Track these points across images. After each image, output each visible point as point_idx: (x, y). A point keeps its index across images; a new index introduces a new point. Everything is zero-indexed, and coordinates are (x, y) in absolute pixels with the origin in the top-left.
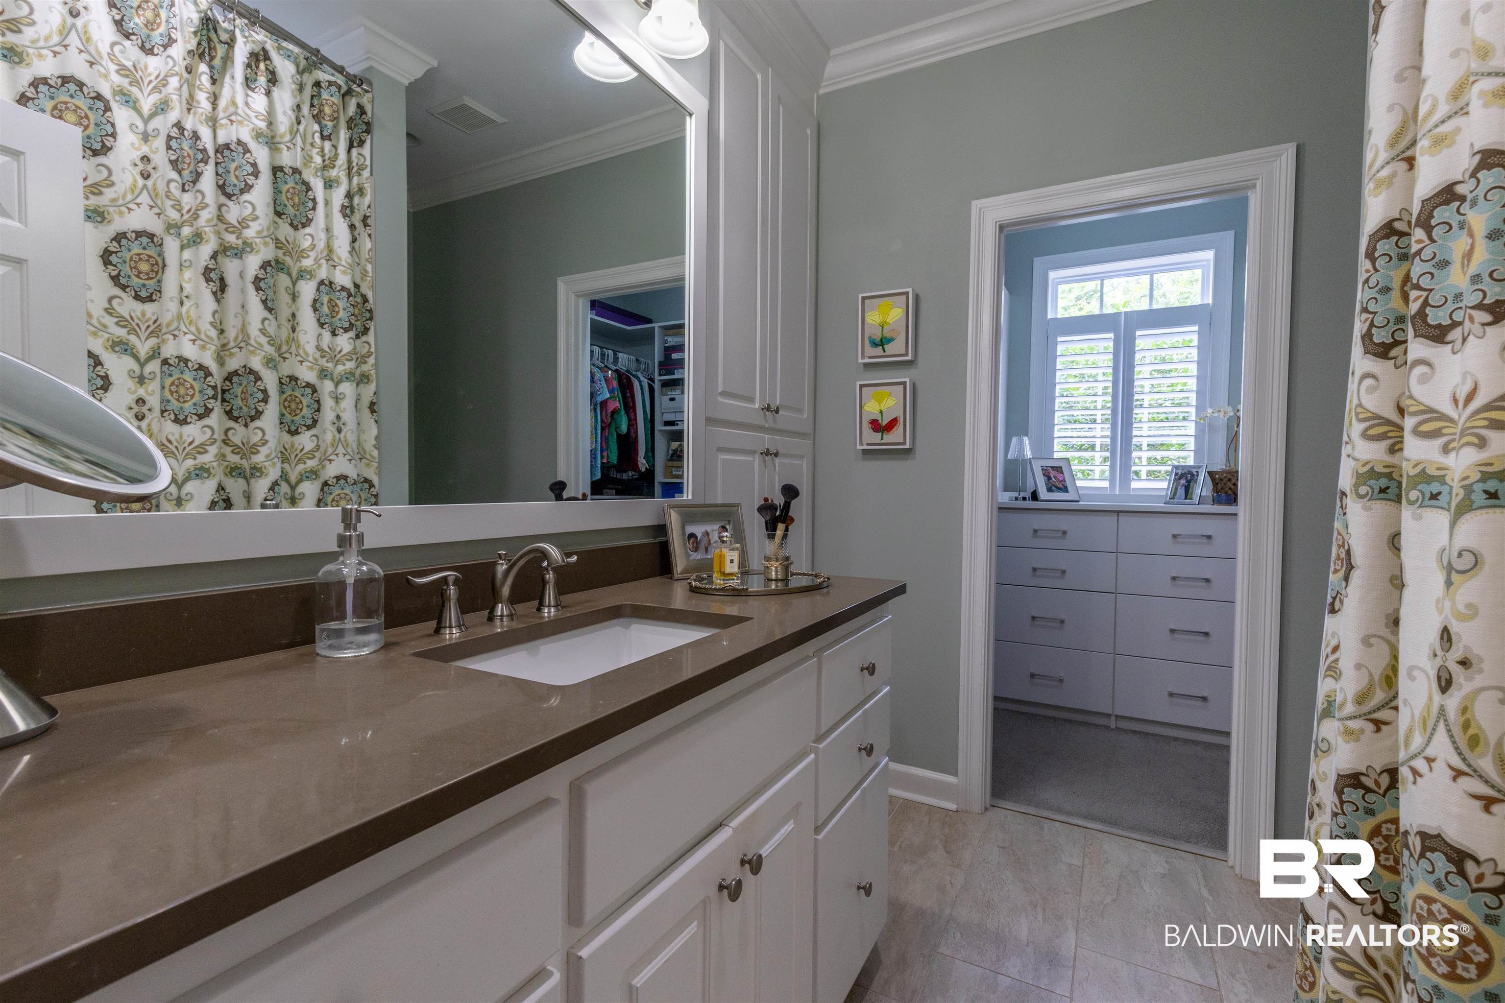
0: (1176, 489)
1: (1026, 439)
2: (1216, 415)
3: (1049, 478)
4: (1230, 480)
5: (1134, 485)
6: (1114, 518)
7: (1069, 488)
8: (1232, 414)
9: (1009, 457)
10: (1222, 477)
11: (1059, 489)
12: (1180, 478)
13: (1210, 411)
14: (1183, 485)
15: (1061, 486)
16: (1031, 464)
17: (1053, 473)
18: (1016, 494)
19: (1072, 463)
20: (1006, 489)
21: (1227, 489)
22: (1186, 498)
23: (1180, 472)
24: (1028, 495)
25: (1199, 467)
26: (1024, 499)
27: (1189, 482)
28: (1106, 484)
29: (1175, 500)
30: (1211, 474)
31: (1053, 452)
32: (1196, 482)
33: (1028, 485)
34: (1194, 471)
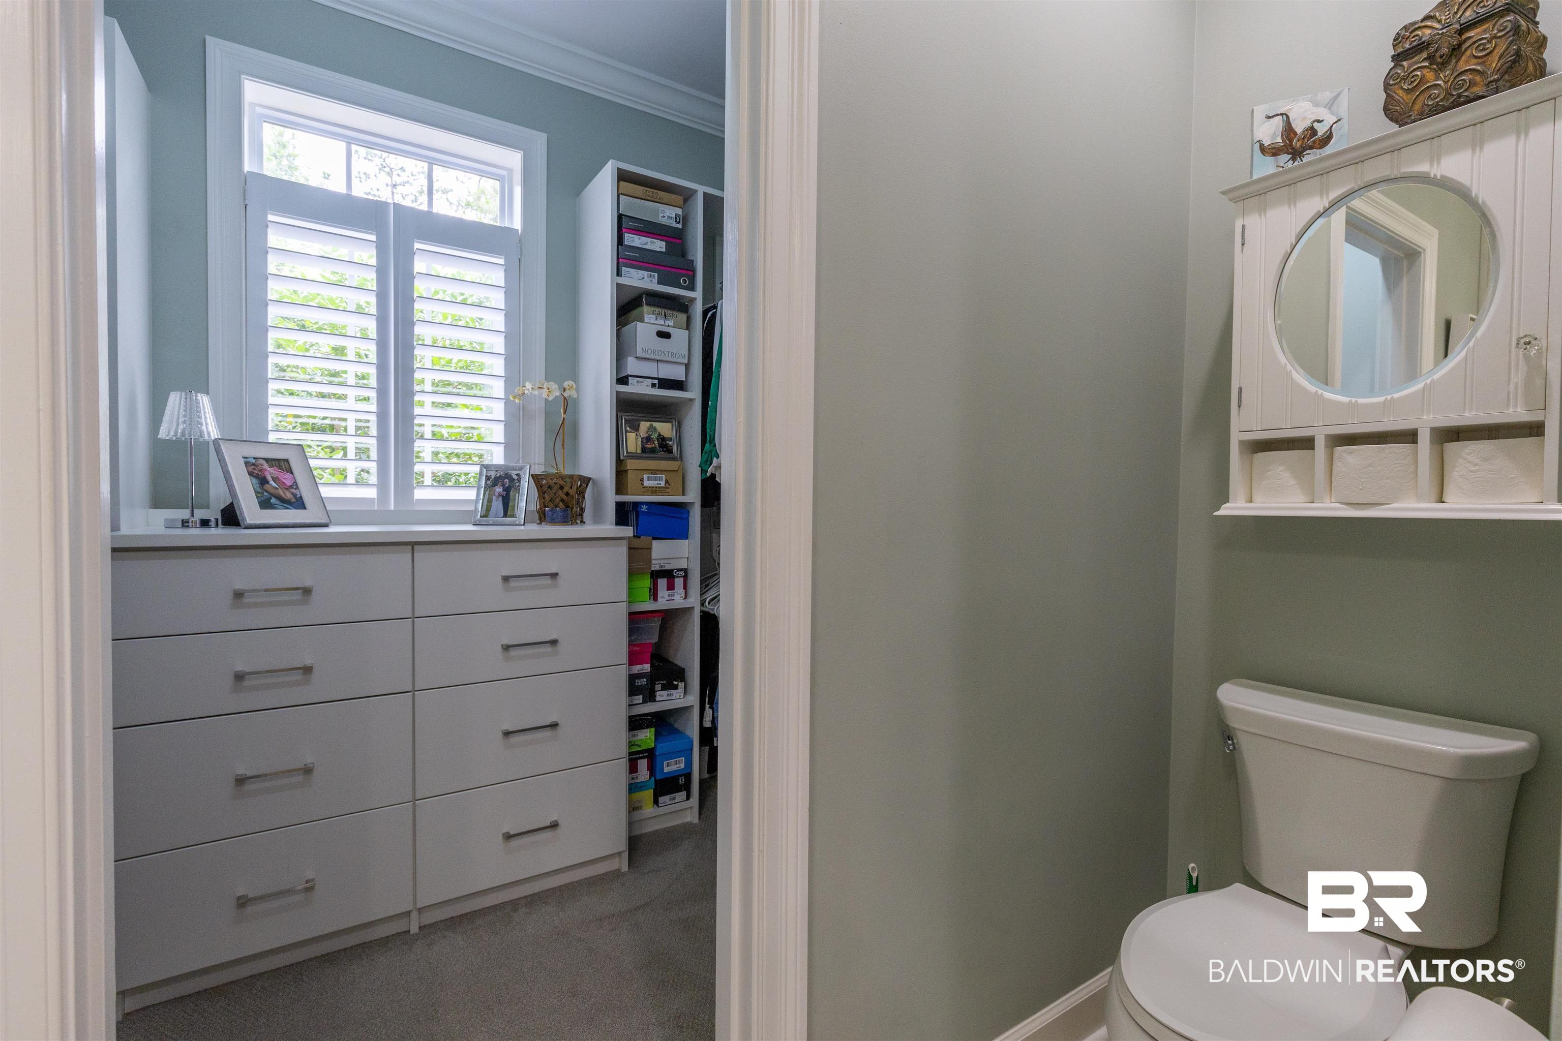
0: (490, 501)
1: (204, 401)
2: (536, 393)
3: (263, 481)
4: (562, 488)
5: (419, 494)
6: (405, 557)
7: (307, 500)
8: (558, 394)
9: (163, 434)
10: (551, 483)
11: (286, 503)
12: (495, 484)
13: (528, 385)
14: (500, 495)
15: (288, 495)
16: (218, 451)
17: (270, 472)
18: (185, 514)
19: (309, 453)
20: (158, 501)
21: (558, 500)
22: (505, 515)
23: (493, 474)
24: (213, 514)
25: (521, 469)
26: (205, 523)
27: (507, 490)
28: (371, 493)
29: (490, 519)
30: (536, 478)
31: (267, 432)
32: (518, 489)
33: (213, 493)
34: (514, 473)
